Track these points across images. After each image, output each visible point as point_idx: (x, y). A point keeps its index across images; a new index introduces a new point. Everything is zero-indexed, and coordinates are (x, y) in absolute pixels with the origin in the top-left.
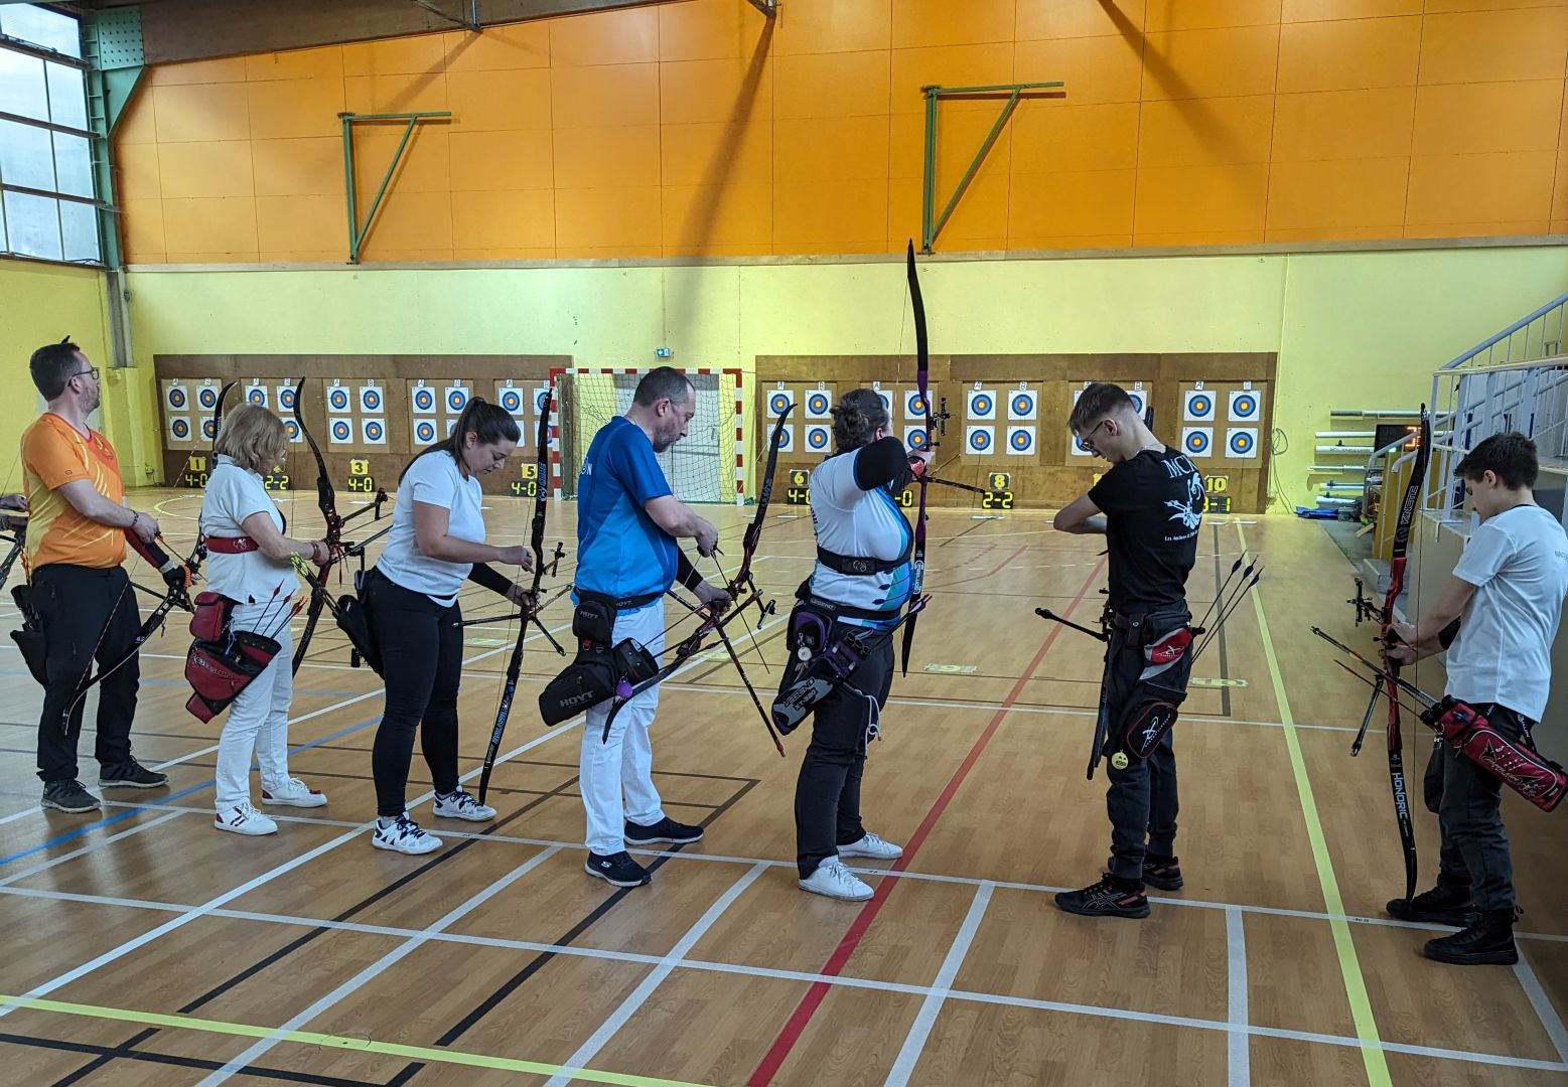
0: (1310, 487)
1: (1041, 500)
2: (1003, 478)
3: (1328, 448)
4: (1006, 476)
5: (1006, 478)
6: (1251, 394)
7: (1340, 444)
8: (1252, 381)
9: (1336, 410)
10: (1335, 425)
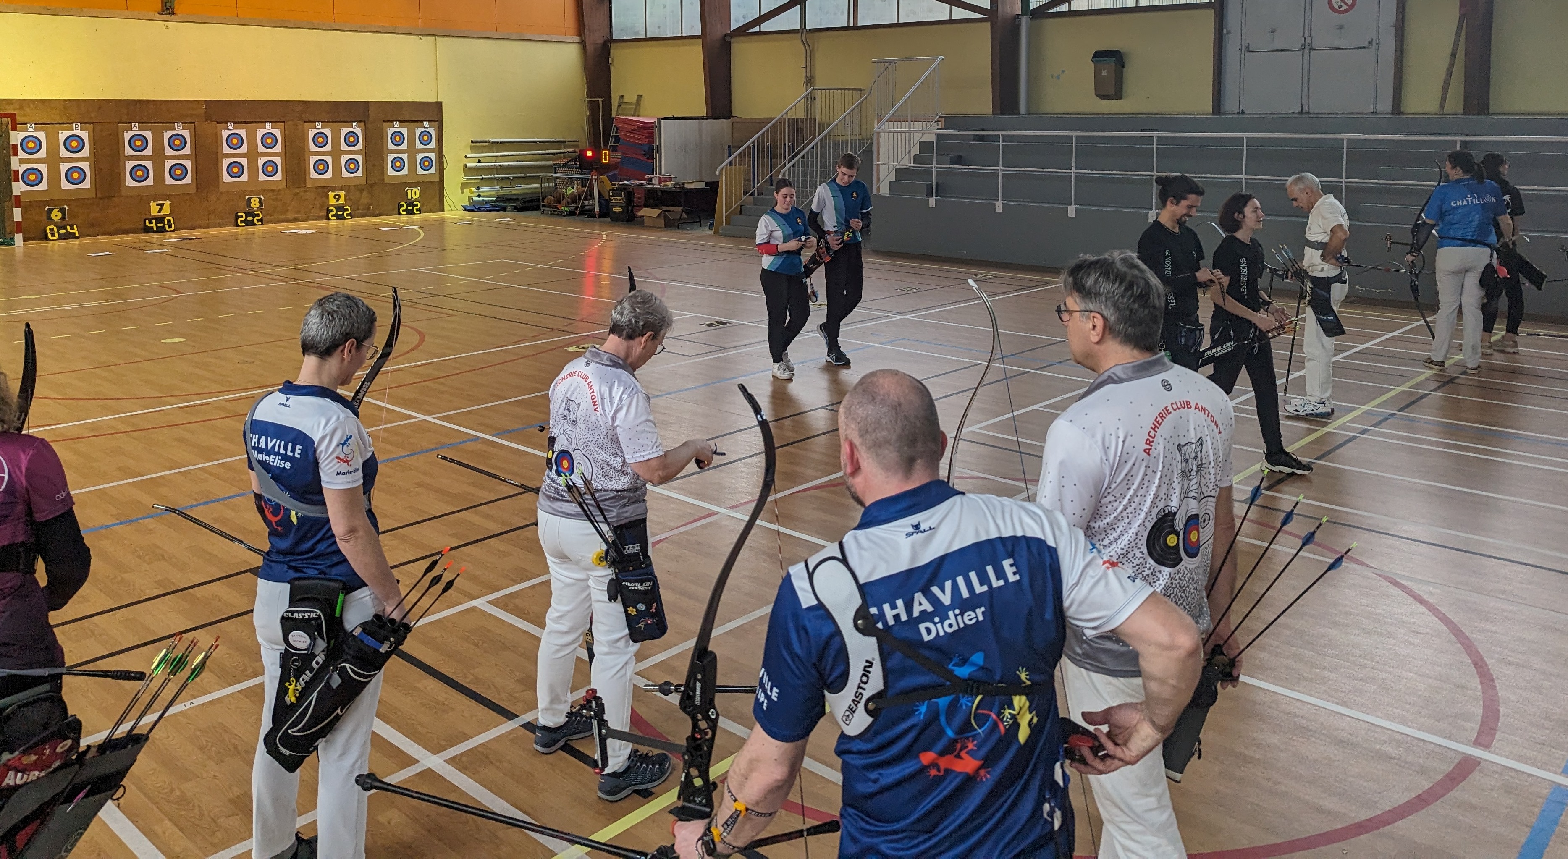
0: (463, 192)
1: (290, 216)
2: (258, 200)
3: (473, 165)
4: (260, 199)
5: (260, 200)
6: (429, 130)
7: (479, 162)
8: (429, 121)
9: (474, 140)
10: (474, 149)
